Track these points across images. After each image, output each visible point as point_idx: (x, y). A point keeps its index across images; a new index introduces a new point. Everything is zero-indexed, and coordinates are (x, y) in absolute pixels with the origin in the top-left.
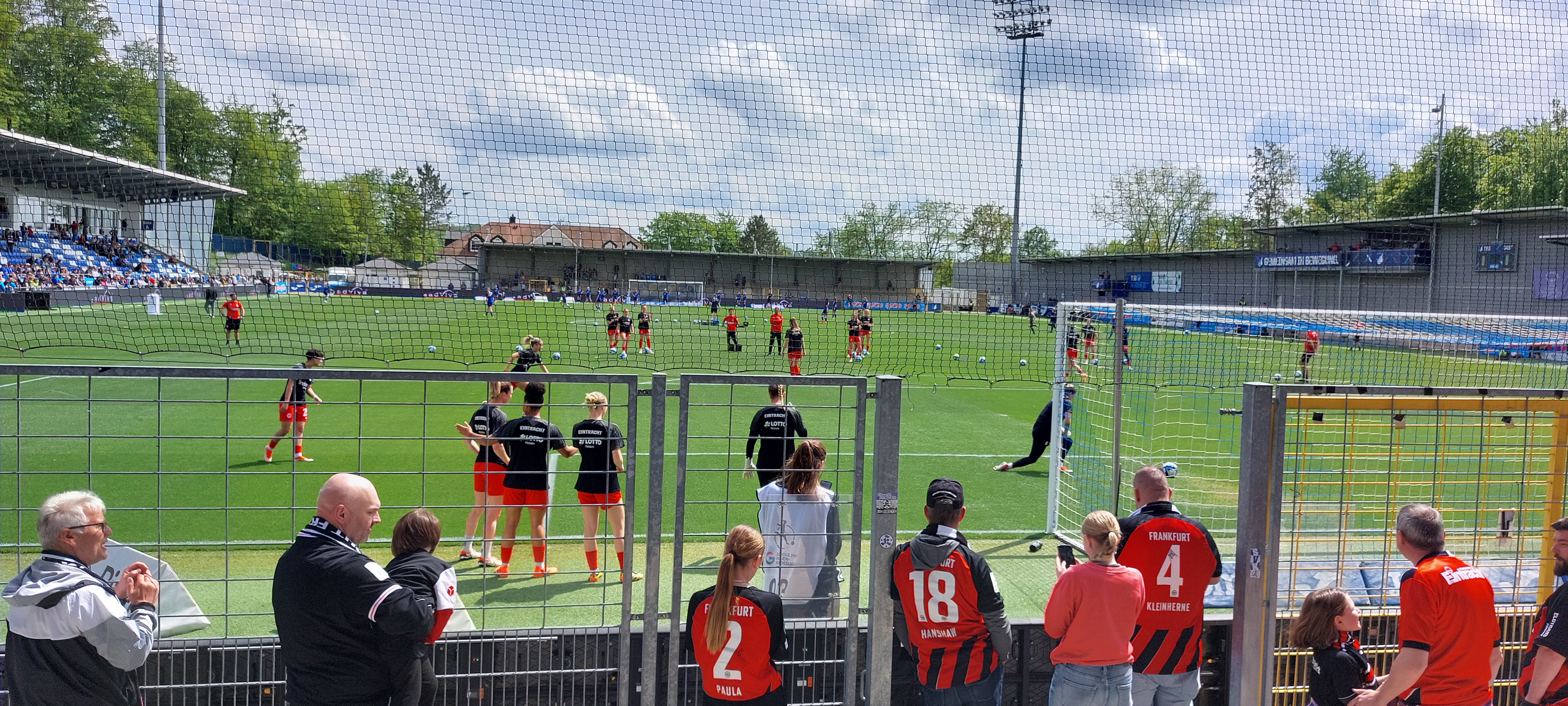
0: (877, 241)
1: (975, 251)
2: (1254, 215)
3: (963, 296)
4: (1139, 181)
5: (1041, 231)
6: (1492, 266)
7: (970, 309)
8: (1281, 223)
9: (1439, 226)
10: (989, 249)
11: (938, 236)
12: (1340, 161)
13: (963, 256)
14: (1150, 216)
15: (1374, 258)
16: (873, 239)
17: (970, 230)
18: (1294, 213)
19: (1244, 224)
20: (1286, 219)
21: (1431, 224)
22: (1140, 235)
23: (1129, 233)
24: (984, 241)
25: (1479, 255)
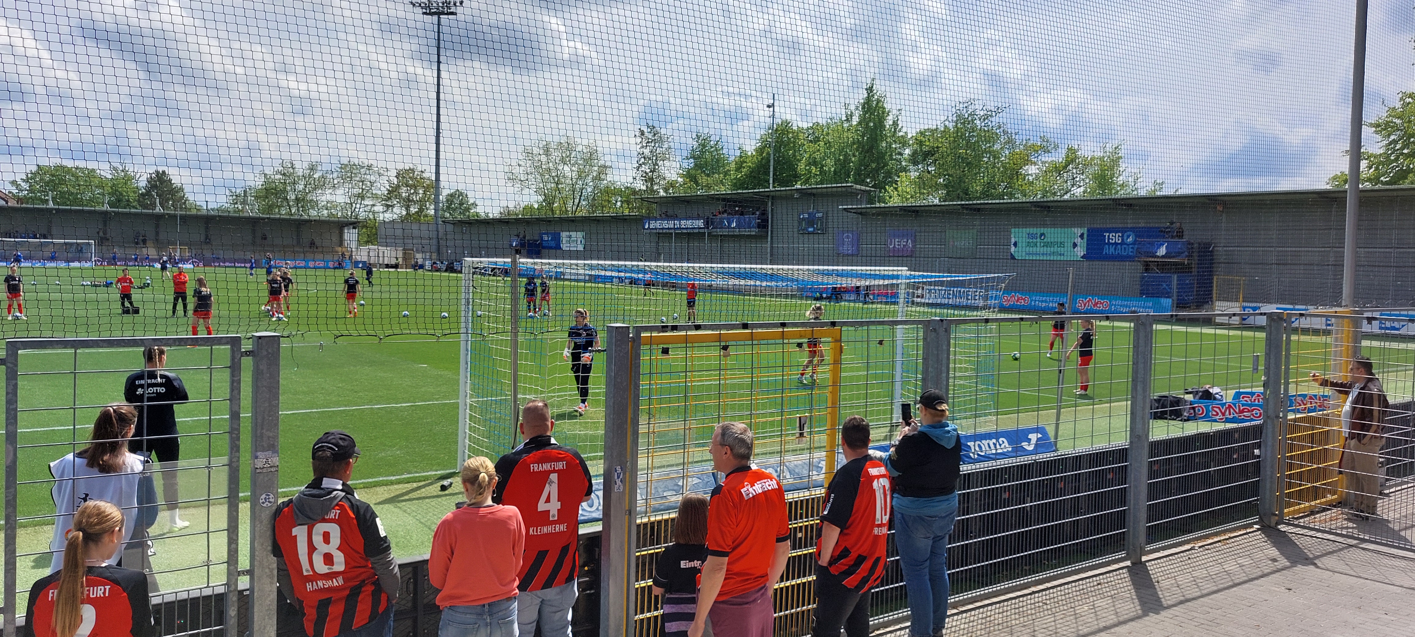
0: (297, 200)
1: (398, 211)
2: (640, 185)
3: (389, 254)
4: (547, 152)
5: (461, 194)
6: (811, 229)
7: (396, 266)
8: (662, 193)
9: (774, 198)
10: (413, 210)
11: (362, 197)
12: (703, 143)
13: (388, 216)
14: (557, 184)
15: (729, 223)
16: (293, 197)
17: (393, 192)
18: (672, 184)
19: (634, 192)
20: (666, 190)
21: (768, 196)
22: (549, 201)
23: (541, 198)
24: (407, 202)
25: (800, 221)
